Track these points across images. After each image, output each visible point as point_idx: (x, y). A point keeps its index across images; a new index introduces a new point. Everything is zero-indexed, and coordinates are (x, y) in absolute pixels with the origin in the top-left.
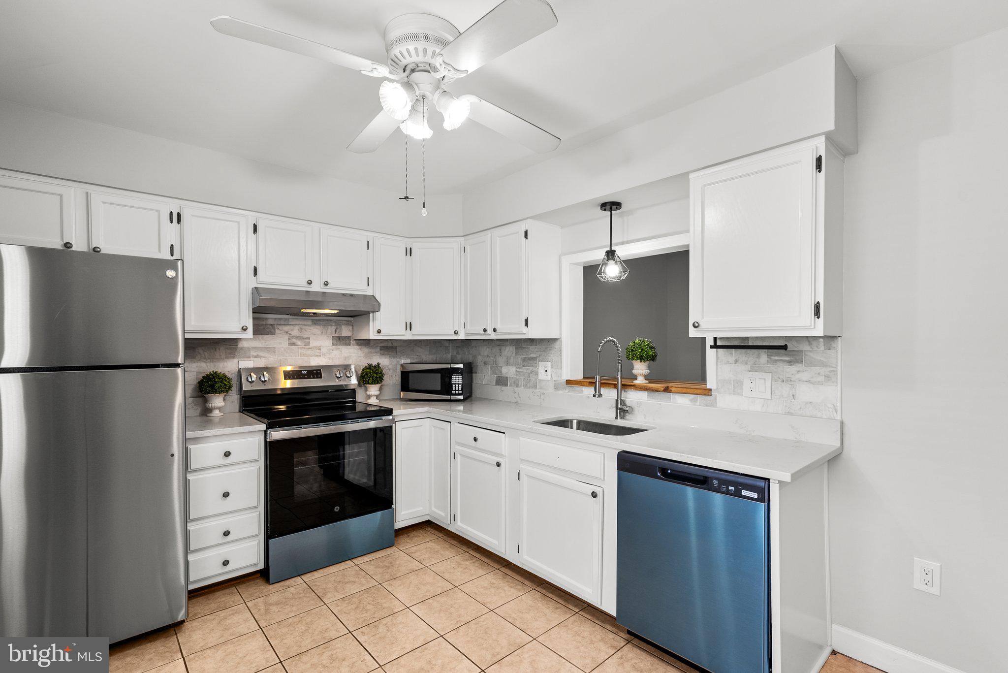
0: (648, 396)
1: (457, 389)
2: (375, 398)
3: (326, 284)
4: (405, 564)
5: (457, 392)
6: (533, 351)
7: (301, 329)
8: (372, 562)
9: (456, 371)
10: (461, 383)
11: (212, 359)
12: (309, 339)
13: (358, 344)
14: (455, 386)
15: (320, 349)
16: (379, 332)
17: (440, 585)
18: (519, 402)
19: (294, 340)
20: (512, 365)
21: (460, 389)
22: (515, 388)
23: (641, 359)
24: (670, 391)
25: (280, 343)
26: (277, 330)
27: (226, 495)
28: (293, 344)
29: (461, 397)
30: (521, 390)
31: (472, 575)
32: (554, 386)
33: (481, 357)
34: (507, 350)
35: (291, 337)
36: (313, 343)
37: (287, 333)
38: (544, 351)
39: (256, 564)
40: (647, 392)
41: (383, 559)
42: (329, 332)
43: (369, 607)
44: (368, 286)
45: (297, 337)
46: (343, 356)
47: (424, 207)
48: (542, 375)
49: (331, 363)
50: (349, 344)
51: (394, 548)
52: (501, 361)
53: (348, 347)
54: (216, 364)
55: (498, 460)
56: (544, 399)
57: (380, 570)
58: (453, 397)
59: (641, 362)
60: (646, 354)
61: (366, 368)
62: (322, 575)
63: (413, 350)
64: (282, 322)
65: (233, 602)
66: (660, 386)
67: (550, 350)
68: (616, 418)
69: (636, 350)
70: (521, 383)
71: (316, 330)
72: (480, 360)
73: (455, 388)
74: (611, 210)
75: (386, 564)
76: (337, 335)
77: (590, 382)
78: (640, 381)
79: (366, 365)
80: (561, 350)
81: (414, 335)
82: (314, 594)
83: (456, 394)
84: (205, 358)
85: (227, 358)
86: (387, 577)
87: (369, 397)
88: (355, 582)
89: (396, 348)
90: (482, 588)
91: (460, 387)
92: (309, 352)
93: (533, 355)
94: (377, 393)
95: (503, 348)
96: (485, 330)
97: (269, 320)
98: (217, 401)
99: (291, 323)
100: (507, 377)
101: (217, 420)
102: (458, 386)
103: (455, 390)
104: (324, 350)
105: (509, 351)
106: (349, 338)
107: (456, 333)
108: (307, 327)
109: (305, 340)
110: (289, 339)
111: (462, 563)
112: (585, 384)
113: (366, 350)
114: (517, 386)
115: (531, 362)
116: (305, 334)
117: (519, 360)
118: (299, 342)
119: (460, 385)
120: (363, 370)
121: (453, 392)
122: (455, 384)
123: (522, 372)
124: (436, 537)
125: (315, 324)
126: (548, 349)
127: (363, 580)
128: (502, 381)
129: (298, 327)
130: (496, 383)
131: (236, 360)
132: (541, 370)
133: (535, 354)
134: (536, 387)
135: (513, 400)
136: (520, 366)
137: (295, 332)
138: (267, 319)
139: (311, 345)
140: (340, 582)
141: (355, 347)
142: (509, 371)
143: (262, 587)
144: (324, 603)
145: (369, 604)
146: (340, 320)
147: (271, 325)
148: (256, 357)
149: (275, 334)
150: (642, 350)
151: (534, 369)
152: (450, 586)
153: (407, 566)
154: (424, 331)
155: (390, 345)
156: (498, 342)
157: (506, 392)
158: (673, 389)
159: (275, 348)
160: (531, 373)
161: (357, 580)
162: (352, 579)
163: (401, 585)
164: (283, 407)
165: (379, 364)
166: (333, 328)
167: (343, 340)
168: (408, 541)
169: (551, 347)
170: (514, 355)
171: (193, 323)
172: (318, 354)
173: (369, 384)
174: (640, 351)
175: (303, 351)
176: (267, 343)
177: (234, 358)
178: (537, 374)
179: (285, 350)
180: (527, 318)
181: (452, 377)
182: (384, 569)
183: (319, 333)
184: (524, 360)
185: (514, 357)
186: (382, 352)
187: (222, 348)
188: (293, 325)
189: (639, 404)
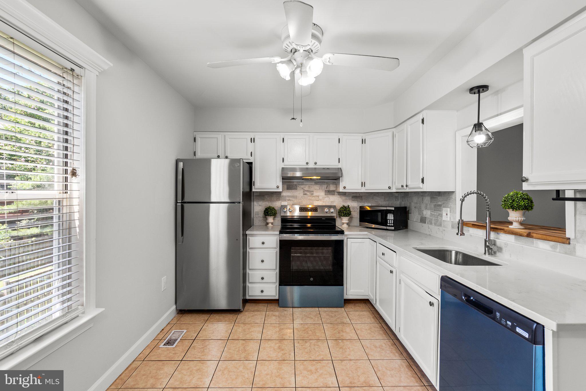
0: (515, 239)
1: (390, 223)
2: (346, 224)
3: (316, 163)
4: (342, 318)
5: (390, 225)
6: (440, 200)
7: (309, 186)
8: (327, 312)
9: (390, 212)
10: (393, 219)
11: (271, 201)
12: (313, 192)
13: (339, 195)
14: (389, 221)
15: (318, 197)
16: (345, 188)
17: (351, 335)
18: (431, 235)
19: (306, 192)
20: (429, 210)
21: (392, 223)
22: (430, 226)
23: (513, 208)
24: (532, 237)
25: (299, 194)
26: (298, 187)
27: (262, 261)
28: (306, 194)
29: (393, 228)
30: (432, 227)
31: (373, 337)
32: (452, 226)
33: (413, 204)
34: (426, 199)
35: (304, 191)
36: (315, 194)
37: (303, 189)
38: (446, 200)
39: (275, 296)
40: (514, 236)
41: (333, 312)
42: (323, 188)
43: (310, 332)
44: (339, 163)
45: (307, 191)
46: (330, 201)
47: (301, 122)
48: (444, 218)
49: (324, 204)
50: (334, 195)
51: (343, 309)
52: (423, 206)
53: (334, 196)
54: (272, 203)
55: (392, 269)
56: (444, 234)
57: (328, 317)
58: (388, 228)
59: (513, 210)
60: (517, 205)
61: (342, 208)
62: (302, 310)
63: (373, 198)
64: (300, 184)
65: (263, 309)
66: (523, 232)
67: (450, 200)
68: (485, 253)
69: (508, 201)
70: (433, 222)
71: (317, 187)
72: (413, 205)
73: (389, 222)
74: (479, 92)
75: (333, 315)
76: (327, 190)
77: (473, 224)
78: (515, 226)
79: (342, 206)
80: (456, 200)
81: (366, 190)
82: (292, 317)
83: (389, 226)
84: (268, 200)
85: (277, 200)
86: (328, 321)
87: (343, 223)
88: (312, 318)
89: (362, 197)
90: (374, 346)
91: (392, 222)
92: (313, 198)
93: (440, 203)
94: (347, 222)
95: (424, 198)
96: (402, 186)
97: (295, 183)
98: (270, 219)
99: (305, 184)
100: (426, 217)
101: (270, 228)
102: (391, 221)
103: (389, 223)
104: (321, 198)
105: (427, 199)
106: (334, 191)
107: (389, 188)
108: (312, 186)
109: (311, 192)
110: (303, 192)
111: (373, 328)
112: (470, 225)
113: (344, 198)
114: (431, 224)
115: (438, 208)
116: (312, 189)
117: (432, 206)
118: (308, 194)
119: (392, 221)
120: (341, 208)
121: (388, 224)
122: (389, 220)
123: (433, 214)
124: (370, 310)
125: (316, 184)
126: (448, 199)
127: (316, 319)
128: (423, 220)
129: (307, 186)
130: (420, 221)
131: (280, 202)
132: (444, 214)
133: (441, 202)
134: (441, 226)
135: (428, 233)
136: (433, 210)
137: (306, 188)
138: (293, 182)
139: (314, 195)
140: (306, 316)
141: (337, 196)
142: (427, 213)
143: (276, 307)
144: (293, 323)
145: (311, 330)
146: (329, 182)
147: (296, 185)
148: (289, 200)
149: (297, 189)
150: (514, 201)
151: (440, 212)
152: (356, 338)
153: (342, 319)
154: (372, 187)
155: (358, 195)
156: (422, 194)
157: (425, 228)
158: (534, 235)
159: (297, 196)
160: (439, 215)
161: (314, 318)
162: (312, 317)
163: (332, 328)
164: (309, 225)
165: (348, 206)
166: (326, 186)
167: (331, 192)
168: (353, 307)
169: (450, 198)
170: (429, 203)
171: (258, 185)
172: (318, 200)
173: (342, 216)
174: (511, 201)
175: (310, 198)
176: (293, 194)
177: (279, 200)
178: (441, 215)
179: (301, 197)
180: (423, 177)
181: (387, 215)
182: (330, 317)
183: (318, 188)
184: (435, 206)
185: (429, 204)
186: (353, 199)
187: (275, 196)
188: (305, 185)
189: (506, 245)
